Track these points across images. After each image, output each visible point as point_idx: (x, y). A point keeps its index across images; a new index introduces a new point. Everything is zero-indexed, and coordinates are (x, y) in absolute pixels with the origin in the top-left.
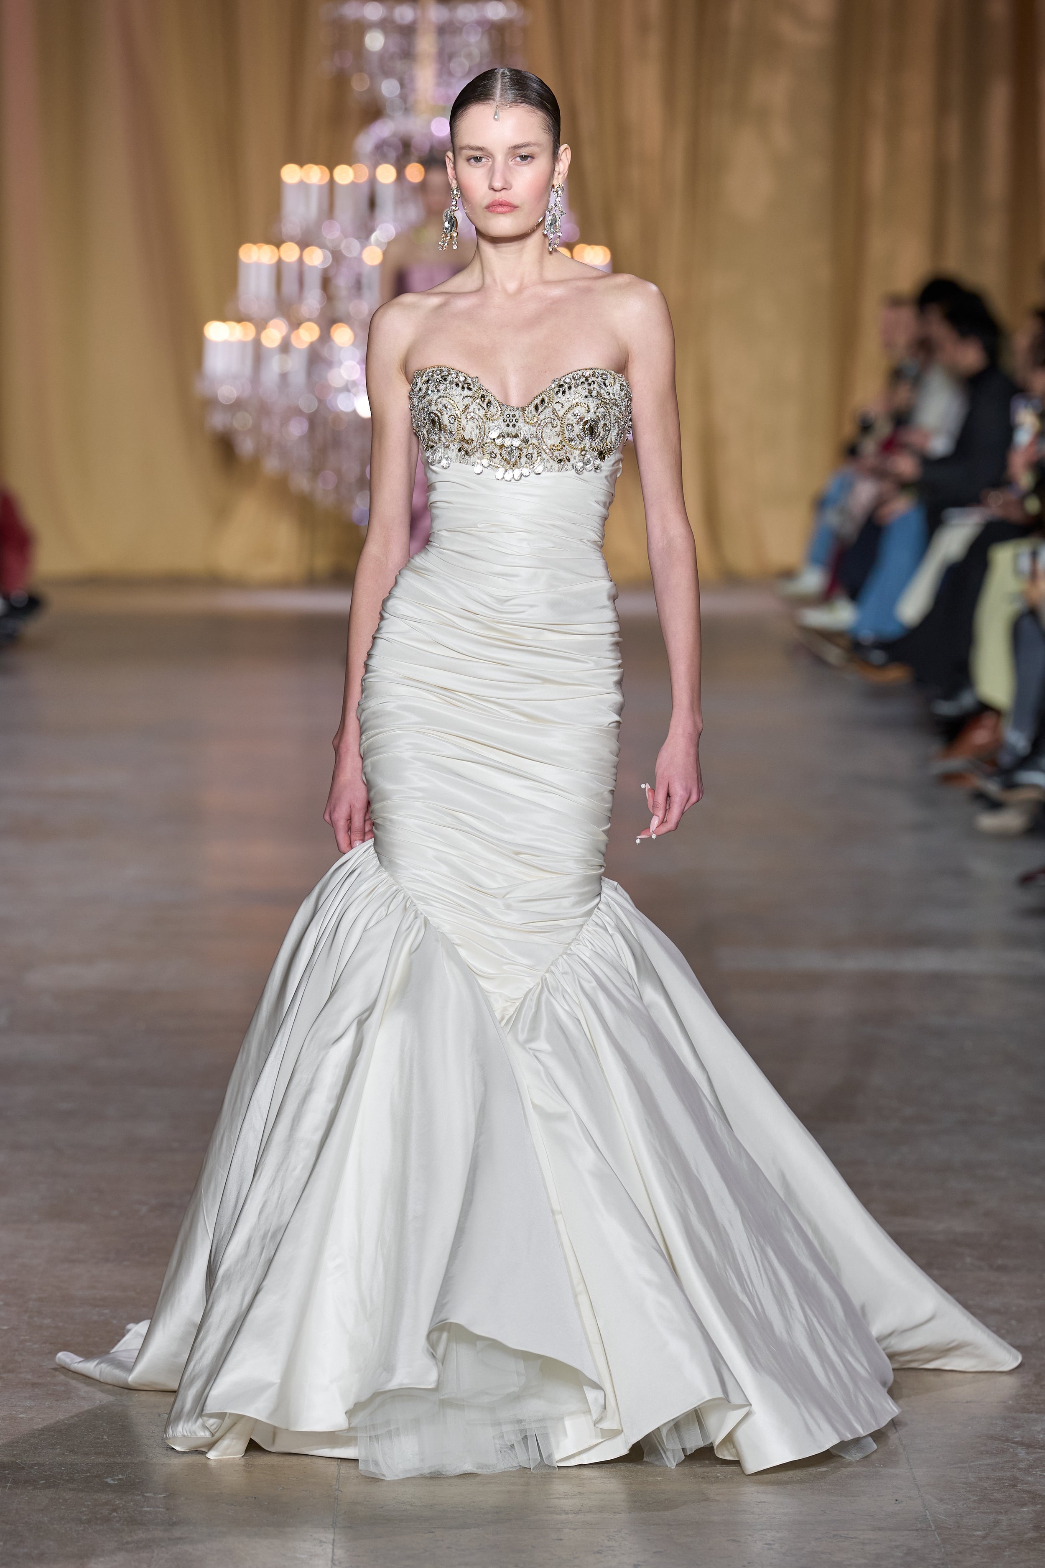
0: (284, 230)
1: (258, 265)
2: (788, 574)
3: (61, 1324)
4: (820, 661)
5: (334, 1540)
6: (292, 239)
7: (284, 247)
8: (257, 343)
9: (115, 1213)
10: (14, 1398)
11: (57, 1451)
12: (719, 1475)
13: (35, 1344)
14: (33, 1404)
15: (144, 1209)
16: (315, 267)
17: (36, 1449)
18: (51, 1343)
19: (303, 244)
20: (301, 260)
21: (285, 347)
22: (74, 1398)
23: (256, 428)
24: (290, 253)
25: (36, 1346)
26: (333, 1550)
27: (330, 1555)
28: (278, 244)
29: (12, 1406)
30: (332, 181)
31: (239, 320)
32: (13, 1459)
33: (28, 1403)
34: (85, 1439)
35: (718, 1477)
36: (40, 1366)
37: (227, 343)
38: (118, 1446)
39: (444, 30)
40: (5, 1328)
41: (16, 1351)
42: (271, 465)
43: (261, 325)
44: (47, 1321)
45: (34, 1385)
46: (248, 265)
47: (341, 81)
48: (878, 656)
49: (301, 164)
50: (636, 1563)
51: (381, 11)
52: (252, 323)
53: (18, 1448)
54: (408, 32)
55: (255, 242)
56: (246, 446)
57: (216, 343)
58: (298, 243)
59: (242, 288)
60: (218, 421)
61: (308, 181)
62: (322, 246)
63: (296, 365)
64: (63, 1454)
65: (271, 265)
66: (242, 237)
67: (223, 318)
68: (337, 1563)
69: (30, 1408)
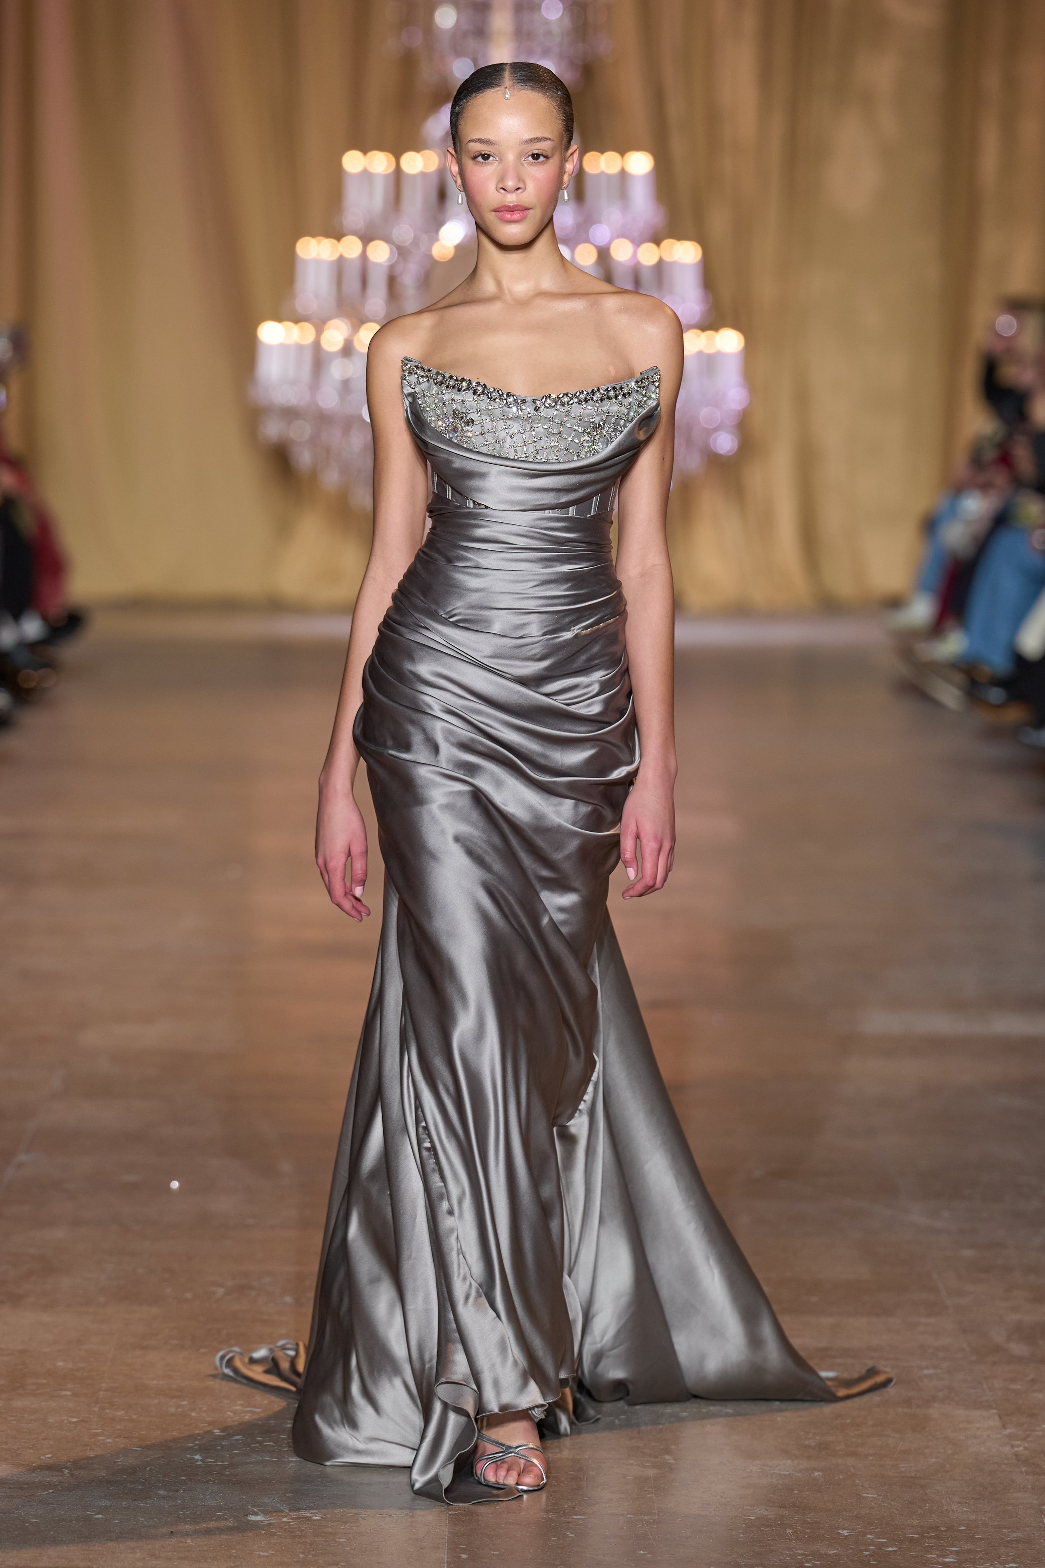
0: (345, 223)
1: (318, 262)
3: (135, 1417)
6: (354, 233)
7: (345, 239)
8: (317, 345)
9: (189, 1295)
10: (88, 1497)
11: (137, 1556)
13: (108, 1438)
14: (108, 1503)
15: (221, 1291)
16: (380, 264)
17: (113, 1553)
18: (125, 1437)
19: (366, 239)
20: (364, 255)
21: (347, 350)
22: (152, 1498)
23: (314, 441)
24: (351, 247)
25: (109, 1440)
28: (338, 235)
29: (86, 1506)
30: (398, 170)
31: (297, 320)
32: (89, 1564)
33: (103, 1503)
36: (115, 1462)
37: (283, 347)
38: (203, 1551)
40: (75, 1420)
41: (88, 1445)
42: (331, 478)
43: (320, 326)
44: (120, 1413)
45: (109, 1482)
46: (305, 261)
47: (408, 61)
48: (996, 695)
49: (365, 152)
52: (310, 323)
53: (94, 1552)
55: (313, 236)
56: (304, 458)
57: (271, 347)
58: (361, 238)
59: (299, 286)
60: (273, 429)
61: (371, 170)
62: (387, 240)
63: (356, 369)
64: (144, 1558)
65: (332, 262)
66: (301, 230)
67: (279, 318)
69: (106, 1507)
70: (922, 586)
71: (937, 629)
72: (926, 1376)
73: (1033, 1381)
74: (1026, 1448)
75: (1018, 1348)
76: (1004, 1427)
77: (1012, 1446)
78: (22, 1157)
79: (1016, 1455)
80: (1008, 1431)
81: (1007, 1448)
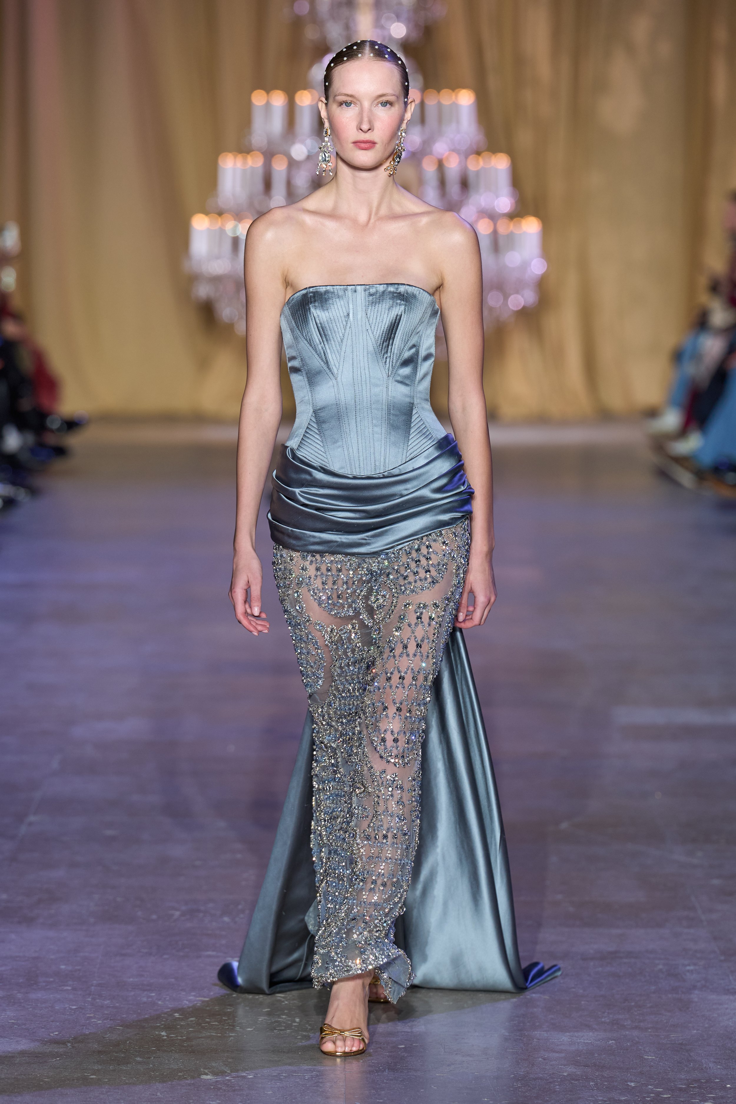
0: (251, 142)
1: (234, 170)
3: (117, 1005)
6: (257, 150)
7: (254, 155)
9: (154, 917)
10: (85, 1063)
13: (99, 1020)
14: (100, 1067)
15: (177, 913)
16: (281, 172)
18: (111, 1020)
19: (269, 155)
20: (268, 166)
22: (132, 1063)
24: (256, 160)
25: (99, 1022)
28: (247, 153)
29: (84, 1070)
30: (292, 103)
31: (219, 213)
33: (96, 1067)
34: (143, 1095)
36: (104, 1038)
37: (209, 232)
40: (74, 1007)
41: (84, 1026)
44: (107, 1002)
45: (100, 1052)
46: (226, 171)
48: (732, 477)
49: (268, 91)
52: (229, 215)
55: (231, 152)
56: (225, 312)
57: (201, 232)
58: (264, 153)
59: (221, 188)
60: (203, 291)
61: (271, 104)
62: (285, 155)
65: (244, 171)
66: (221, 148)
67: (206, 213)
69: (98, 1070)
70: (672, 402)
71: (683, 432)
72: (688, 971)
78: (32, 818)
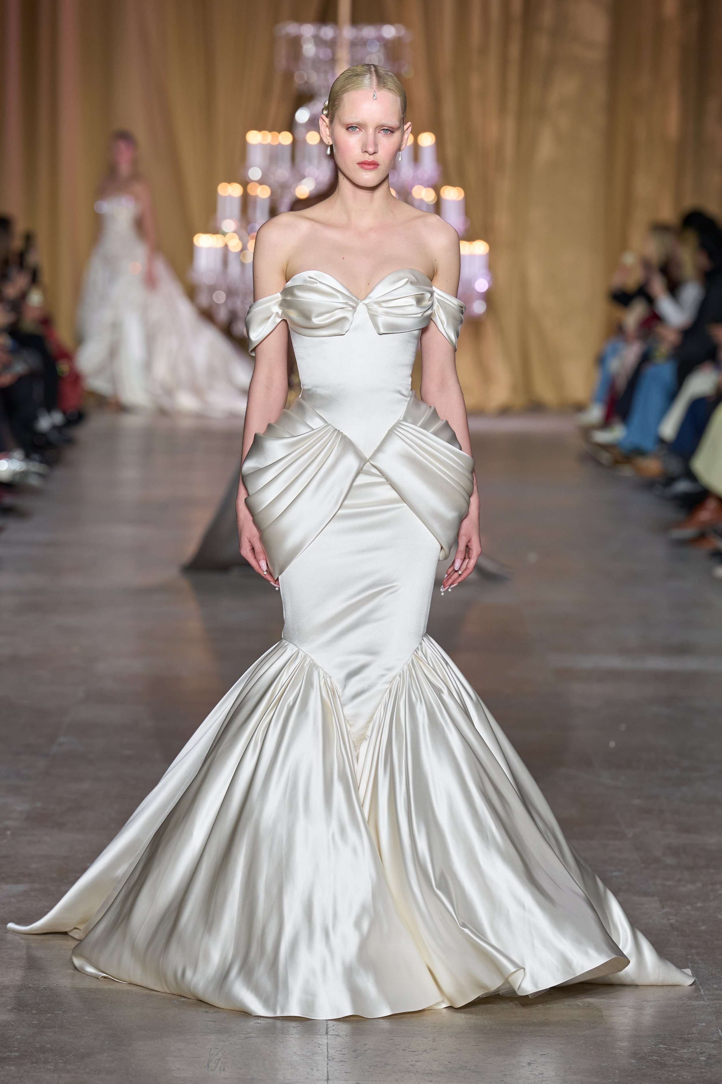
0: (249, 175)
2: (580, 408)
4: (598, 463)
5: (327, 1043)
12: (579, 1004)
26: (328, 1050)
27: (326, 1053)
28: (244, 184)
35: (579, 1005)
37: (209, 249)
39: (355, 44)
46: (225, 197)
47: (289, 76)
50: (529, 1062)
51: (313, 31)
52: (223, 235)
54: (332, 44)
55: (228, 182)
57: (202, 249)
59: (220, 212)
61: (264, 142)
65: (240, 197)
67: (206, 231)
68: (331, 1059)
70: (596, 399)
71: (606, 424)
73: (680, 880)
74: (677, 921)
75: (670, 860)
76: (663, 907)
77: (668, 920)
78: (62, 739)
79: (671, 925)
80: (665, 910)
81: (665, 921)
